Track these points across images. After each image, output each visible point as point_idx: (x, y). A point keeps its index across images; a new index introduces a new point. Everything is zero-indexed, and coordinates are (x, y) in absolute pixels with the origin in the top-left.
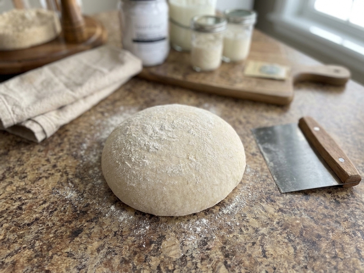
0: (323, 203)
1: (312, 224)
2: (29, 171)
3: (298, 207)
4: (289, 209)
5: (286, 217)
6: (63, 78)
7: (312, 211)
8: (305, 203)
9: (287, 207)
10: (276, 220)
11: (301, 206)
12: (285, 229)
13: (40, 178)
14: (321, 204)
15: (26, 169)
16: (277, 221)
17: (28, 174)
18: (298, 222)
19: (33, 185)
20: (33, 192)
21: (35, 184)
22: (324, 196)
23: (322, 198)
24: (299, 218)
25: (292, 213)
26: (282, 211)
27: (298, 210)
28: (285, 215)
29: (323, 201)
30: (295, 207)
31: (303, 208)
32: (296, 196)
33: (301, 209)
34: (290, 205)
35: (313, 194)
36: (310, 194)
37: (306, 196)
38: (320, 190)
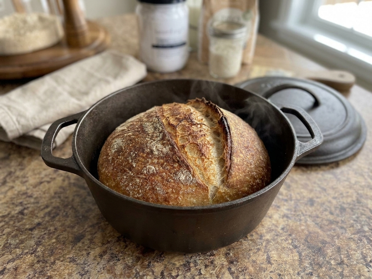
0: (328, 209)
1: (317, 229)
2: (31, 176)
3: (302, 213)
4: (294, 215)
5: (291, 223)
6: (67, 87)
8: (310, 209)
9: (292, 213)
10: (281, 226)
11: (306, 212)
12: (290, 235)
13: (41, 183)
14: (326, 210)
15: (27, 174)
16: (283, 227)
17: (30, 178)
18: (303, 227)
19: (35, 190)
20: (35, 196)
21: (37, 188)
22: (330, 202)
23: (327, 204)
24: (304, 224)
25: (297, 218)
26: (287, 217)
27: (304, 215)
28: (290, 221)
29: (328, 207)
30: (300, 213)
31: (308, 213)
32: (301, 201)
33: (306, 215)
34: (295, 211)
35: (318, 200)
36: (315, 199)
37: (311, 202)
38: (325, 196)
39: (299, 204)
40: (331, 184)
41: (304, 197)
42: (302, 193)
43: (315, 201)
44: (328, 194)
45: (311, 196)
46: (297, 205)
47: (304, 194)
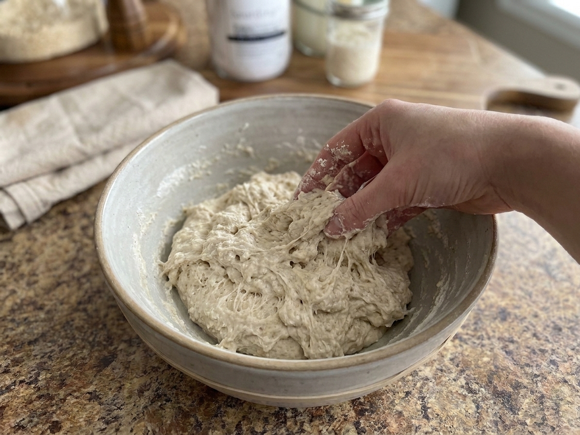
0: (531, 327)
1: (509, 364)
2: (43, 273)
3: (487, 334)
4: (473, 336)
5: (467, 349)
7: (512, 342)
8: (501, 326)
9: (469, 332)
10: (449, 356)
11: (494, 331)
12: (462, 371)
13: (59, 284)
14: (527, 329)
15: (37, 268)
16: (452, 357)
17: (41, 276)
18: (486, 359)
19: (46, 297)
20: (47, 308)
21: (51, 294)
22: (536, 316)
23: (530, 319)
24: (489, 353)
25: (477, 342)
26: (461, 339)
27: (489, 338)
28: (465, 346)
29: (532, 325)
30: (484, 333)
31: (497, 335)
32: (487, 313)
33: (494, 337)
34: (475, 330)
35: (517, 311)
36: (510, 310)
37: (503, 315)
38: (529, 306)
39: (481, 316)
40: (540, 285)
41: (492, 306)
42: (488, 297)
43: (509, 314)
44: (534, 302)
45: (503, 304)
46: (480, 319)
47: (492, 300)
